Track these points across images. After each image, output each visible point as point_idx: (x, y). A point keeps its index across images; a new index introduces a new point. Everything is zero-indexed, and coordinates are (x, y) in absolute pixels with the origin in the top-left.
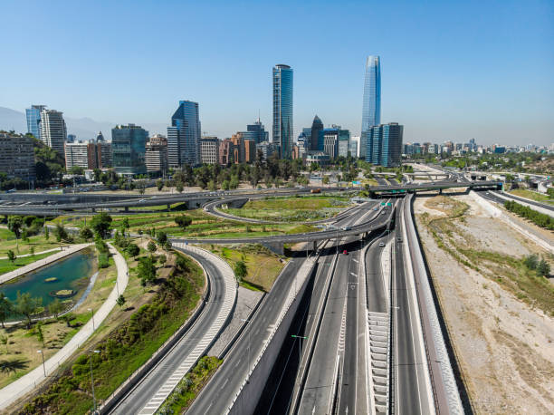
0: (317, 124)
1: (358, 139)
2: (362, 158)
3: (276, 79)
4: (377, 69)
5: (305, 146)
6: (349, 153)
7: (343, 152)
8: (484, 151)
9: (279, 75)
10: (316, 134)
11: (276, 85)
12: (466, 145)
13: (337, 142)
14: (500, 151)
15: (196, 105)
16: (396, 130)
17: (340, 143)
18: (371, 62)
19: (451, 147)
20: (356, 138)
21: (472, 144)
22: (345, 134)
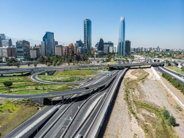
0: (101, 40)
1: (117, 46)
2: (118, 53)
3: (85, 24)
4: (124, 22)
5: (97, 48)
6: (113, 51)
7: (111, 51)
8: (162, 50)
9: (86, 23)
10: (101, 44)
11: (85, 26)
12: (156, 48)
13: (109, 47)
14: (168, 50)
15: (53, 33)
16: (128, 43)
17: (110, 47)
18: (122, 19)
19: (151, 49)
21: (158, 48)
22: (111, 44)
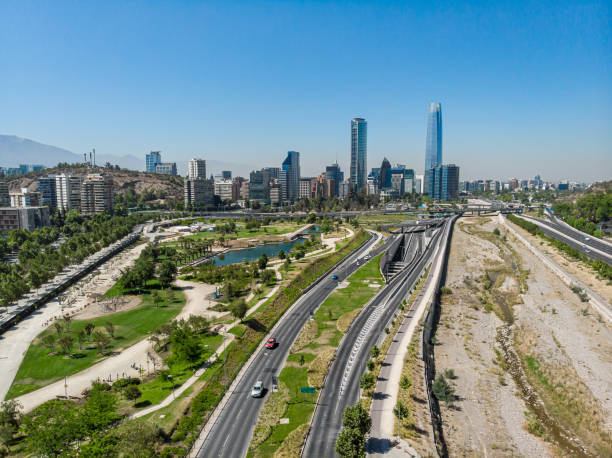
0: (386, 164)
1: (422, 177)
2: (426, 194)
3: (353, 130)
4: (438, 115)
5: (375, 183)
6: (414, 190)
7: (408, 189)
8: (547, 188)
9: (356, 127)
10: (385, 174)
11: (353, 135)
12: (532, 182)
13: (403, 180)
14: (563, 187)
15: (298, 154)
16: (453, 171)
17: (406, 180)
18: (433, 108)
19: (515, 184)
20: (420, 177)
21: (538, 181)
22: (410, 173)
